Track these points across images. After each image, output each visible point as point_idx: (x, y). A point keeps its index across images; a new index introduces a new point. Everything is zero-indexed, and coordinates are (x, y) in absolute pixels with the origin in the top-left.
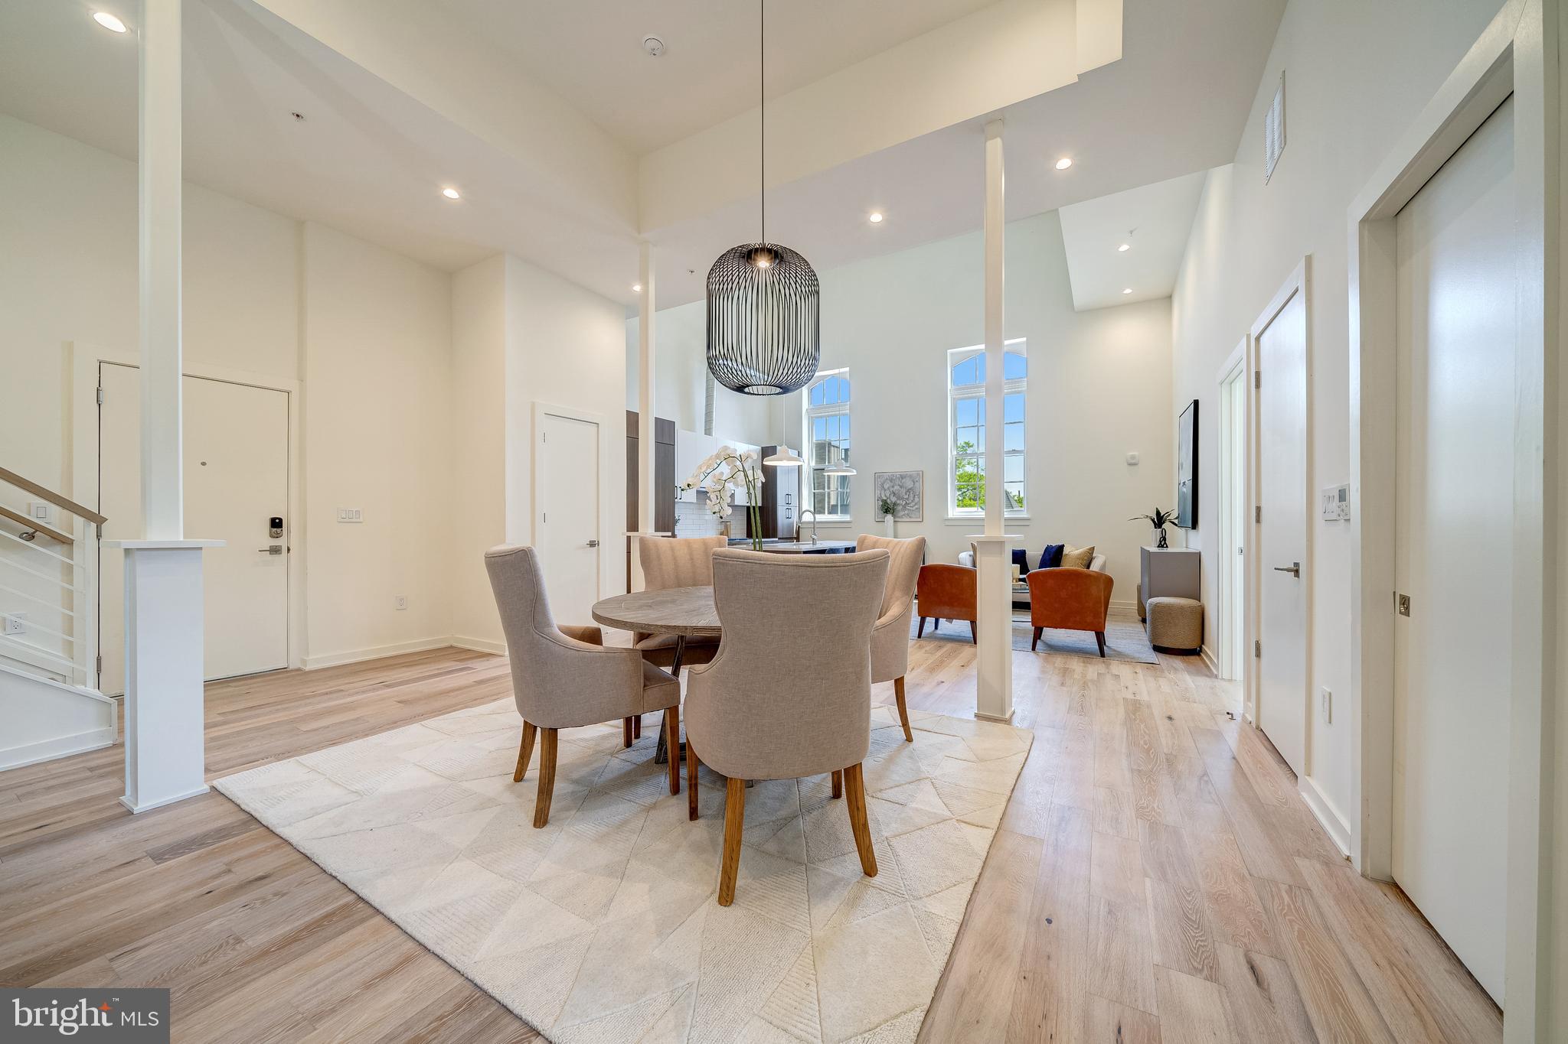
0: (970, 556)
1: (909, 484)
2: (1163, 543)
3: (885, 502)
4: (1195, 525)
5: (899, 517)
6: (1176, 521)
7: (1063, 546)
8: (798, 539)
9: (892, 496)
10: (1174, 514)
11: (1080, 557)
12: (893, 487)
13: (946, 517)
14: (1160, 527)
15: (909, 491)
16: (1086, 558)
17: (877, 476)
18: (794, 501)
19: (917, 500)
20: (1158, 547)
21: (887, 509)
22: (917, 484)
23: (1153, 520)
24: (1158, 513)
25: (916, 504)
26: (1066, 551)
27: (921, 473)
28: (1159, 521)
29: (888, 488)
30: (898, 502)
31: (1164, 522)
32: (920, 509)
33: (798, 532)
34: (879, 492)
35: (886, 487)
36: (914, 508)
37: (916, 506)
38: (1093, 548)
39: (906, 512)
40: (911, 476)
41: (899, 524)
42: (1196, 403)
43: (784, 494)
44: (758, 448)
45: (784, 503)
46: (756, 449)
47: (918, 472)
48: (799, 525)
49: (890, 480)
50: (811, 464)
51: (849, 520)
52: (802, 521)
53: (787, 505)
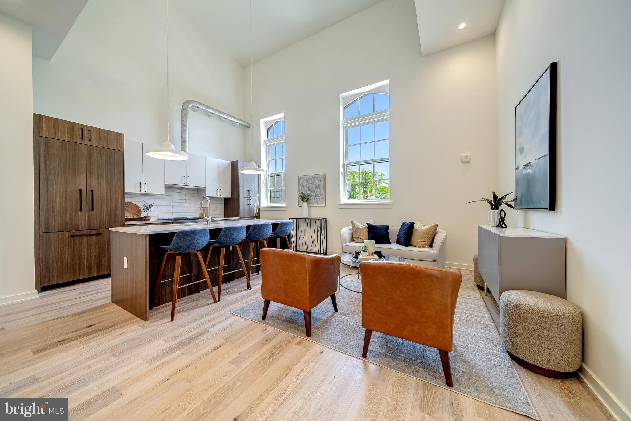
1: (317, 182)
2: (501, 224)
3: (303, 194)
4: (552, 207)
5: (311, 204)
6: (512, 204)
7: (414, 223)
8: (258, 217)
9: (307, 191)
10: (510, 199)
11: (426, 232)
12: (308, 185)
13: (340, 203)
14: (497, 209)
15: (317, 187)
16: (431, 233)
17: (300, 178)
18: (255, 195)
19: (322, 192)
20: (497, 226)
21: (304, 198)
22: (322, 182)
23: (490, 203)
24: (495, 197)
25: (321, 195)
26: (416, 227)
27: (324, 175)
28: (496, 203)
29: (306, 186)
30: (310, 194)
31: (501, 205)
32: (324, 198)
33: (258, 213)
34: (301, 189)
35: (305, 184)
36: (320, 197)
38: (437, 225)
39: (316, 200)
40: (319, 177)
41: (311, 208)
42: (554, 67)
43: (245, 190)
44: (228, 162)
45: (245, 196)
46: (227, 163)
47: (323, 175)
48: (259, 208)
49: (307, 180)
50: (267, 173)
51: (285, 206)
52: (261, 206)
53: (248, 197)
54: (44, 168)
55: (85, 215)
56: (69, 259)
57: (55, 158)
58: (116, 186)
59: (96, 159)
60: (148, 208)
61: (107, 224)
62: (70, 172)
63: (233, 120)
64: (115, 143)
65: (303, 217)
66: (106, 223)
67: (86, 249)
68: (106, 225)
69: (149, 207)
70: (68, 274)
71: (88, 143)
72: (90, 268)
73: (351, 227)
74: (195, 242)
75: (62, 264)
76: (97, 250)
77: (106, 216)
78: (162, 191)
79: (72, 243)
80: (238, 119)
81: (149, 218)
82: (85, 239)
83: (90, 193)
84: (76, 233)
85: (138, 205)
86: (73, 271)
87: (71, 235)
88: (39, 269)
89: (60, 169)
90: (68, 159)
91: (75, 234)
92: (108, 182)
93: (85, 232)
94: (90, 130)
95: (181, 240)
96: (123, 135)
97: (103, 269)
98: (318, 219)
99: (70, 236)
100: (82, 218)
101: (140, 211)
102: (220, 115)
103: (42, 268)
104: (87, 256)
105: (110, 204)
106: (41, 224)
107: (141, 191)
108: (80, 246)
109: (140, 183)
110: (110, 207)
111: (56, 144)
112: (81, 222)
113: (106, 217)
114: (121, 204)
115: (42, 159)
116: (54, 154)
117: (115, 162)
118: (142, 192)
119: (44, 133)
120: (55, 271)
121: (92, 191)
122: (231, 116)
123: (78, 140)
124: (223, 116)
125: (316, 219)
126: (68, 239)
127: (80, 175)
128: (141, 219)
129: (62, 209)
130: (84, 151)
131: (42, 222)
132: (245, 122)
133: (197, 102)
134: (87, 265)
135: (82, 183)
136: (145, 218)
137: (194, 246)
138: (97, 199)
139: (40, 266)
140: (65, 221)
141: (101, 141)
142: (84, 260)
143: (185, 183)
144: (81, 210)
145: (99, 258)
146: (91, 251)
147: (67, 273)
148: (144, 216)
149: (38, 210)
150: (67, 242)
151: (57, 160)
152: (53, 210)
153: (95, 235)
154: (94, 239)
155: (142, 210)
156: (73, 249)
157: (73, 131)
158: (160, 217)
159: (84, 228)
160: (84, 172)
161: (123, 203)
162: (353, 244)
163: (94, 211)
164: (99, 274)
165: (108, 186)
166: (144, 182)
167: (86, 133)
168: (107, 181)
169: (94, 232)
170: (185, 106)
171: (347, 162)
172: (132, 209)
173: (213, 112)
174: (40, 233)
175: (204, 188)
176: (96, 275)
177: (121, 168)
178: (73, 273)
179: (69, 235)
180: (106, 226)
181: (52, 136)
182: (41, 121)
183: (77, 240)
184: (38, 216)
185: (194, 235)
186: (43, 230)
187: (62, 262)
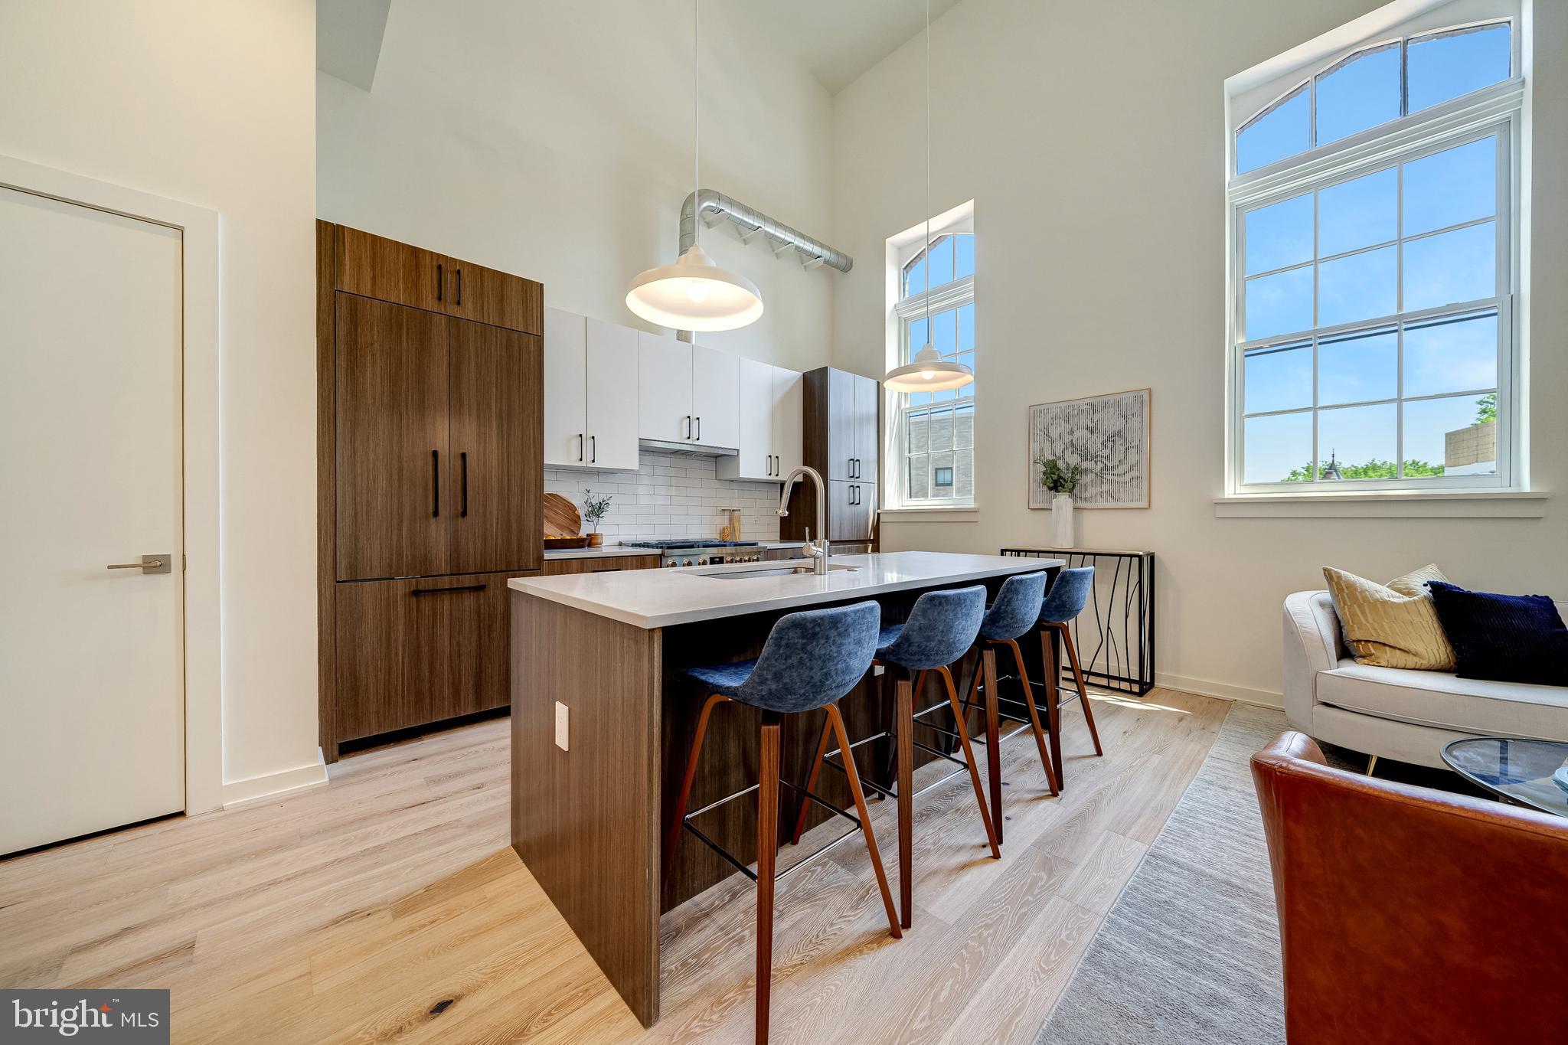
0: (1322, 605)
1: (1111, 422)
3: (1051, 468)
5: (1087, 499)
8: (876, 542)
9: (1068, 454)
12: (1071, 432)
13: (1218, 496)
15: (1111, 438)
17: (1035, 412)
18: (868, 473)
19: (1133, 458)
21: (1057, 481)
22: (1135, 423)
25: (1131, 469)
27: (1144, 395)
29: (1061, 436)
30: (1085, 465)
32: (1142, 479)
33: (876, 529)
34: (1038, 447)
35: (1054, 433)
36: (1127, 478)
37: (1132, 474)
39: (1105, 487)
40: (1118, 405)
41: (1085, 514)
43: (845, 458)
44: (795, 375)
45: (844, 477)
46: (793, 376)
47: (1142, 393)
48: (879, 514)
49: (1067, 419)
50: (903, 406)
51: (973, 506)
52: (886, 508)
53: (852, 479)
54: (347, 387)
55: (446, 530)
56: (406, 660)
57: (373, 355)
58: (522, 445)
59: (473, 362)
60: (597, 511)
61: (500, 559)
62: (410, 398)
63: (808, 246)
64: (521, 312)
65: (1057, 547)
66: (496, 554)
67: (446, 633)
68: (496, 560)
69: (600, 508)
70: (403, 707)
71: (455, 311)
72: (456, 693)
73: (1326, 596)
74: (839, 666)
75: (389, 674)
76: (475, 637)
77: (496, 532)
78: (631, 460)
79: (415, 614)
80: (822, 246)
81: (599, 541)
82: (445, 603)
83: (459, 462)
84: (425, 584)
85: (573, 502)
86: (416, 697)
87: (412, 590)
88: (334, 689)
89: (386, 388)
90: (404, 360)
91: (421, 587)
92: (502, 431)
93: (445, 582)
94: (459, 272)
95: (794, 660)
96: (542, 285)
97: (490, 693)
98: (1131, 556)
99: (409, 592)
100: (439, 535)
101: (576, 521)
102: (777, 234)
103: (340, 688)
104: (450, 652)
105: (508, 498)
106: (338, 554)
107: (581, 460)
108: (434, 622)
109: (581, 436)
110: (509, 505)
111: (376, 314)
112: (435, 551)
113: (497, 539)
114: (536, 497)
115: (342, 361)
116: (372, 344)
117: (519, 370)
118: (583, 464)
119: (347, 284)
120: (371, 698)
121: (464, 455)
122: (802, 236)
123: (429, 303)
124: (782, 236)
125: (1121, 556)
126: (405, 601)
127: (435, 407)
128: (579, 543)
129: (389, 510)
130: (444, 336)
131: (342, 551)
132: (838, 254)
133: (719, 197)
134: (451, 680)
135: (442, 434)
136: (590, 541)
137: (833, 685)
138: (477, 480)
139: (336, 680)
140: (397, 547)
141: (486, 304)
142: (441, 665)
143: (689, 438)
144: (436, 514)
145: (481, 659)
146: (461, 637)
147: (400, 703)
148: (588, 535)
149: (333, 511)
150: (401, 610)
151: (379, 361)
152: (368, 512)
153: (471, 589)
154: (469, 601)
155: (583, 518)
156: (417, 634)
157: (418, 276)
158: (623, 539)
159: (444, 567)
160: (445, 398)
161: (539, 494)
162: (1350, 669)
163: (469, 517)
164: (480, 708)
165: (503, 444)
166: (590, 435)
167: (450, 278)
168: (500, 427)
169: (468, 581)
170: (688, 210)
171: (1241, 340)
172: (557, 513)
173: (757, 225)
174: (338, 582)
175: (735, 453)
176: (470, 711)
177: (536, 388)
178: (416, 704)
179: (407, 590)
180: (496, 566)
181: (366, 290)
182: (340, 243)
183: (426, 604)
184: (332, 531)
185: (840, 634)
186: (343, 575)
187: (389, 672)
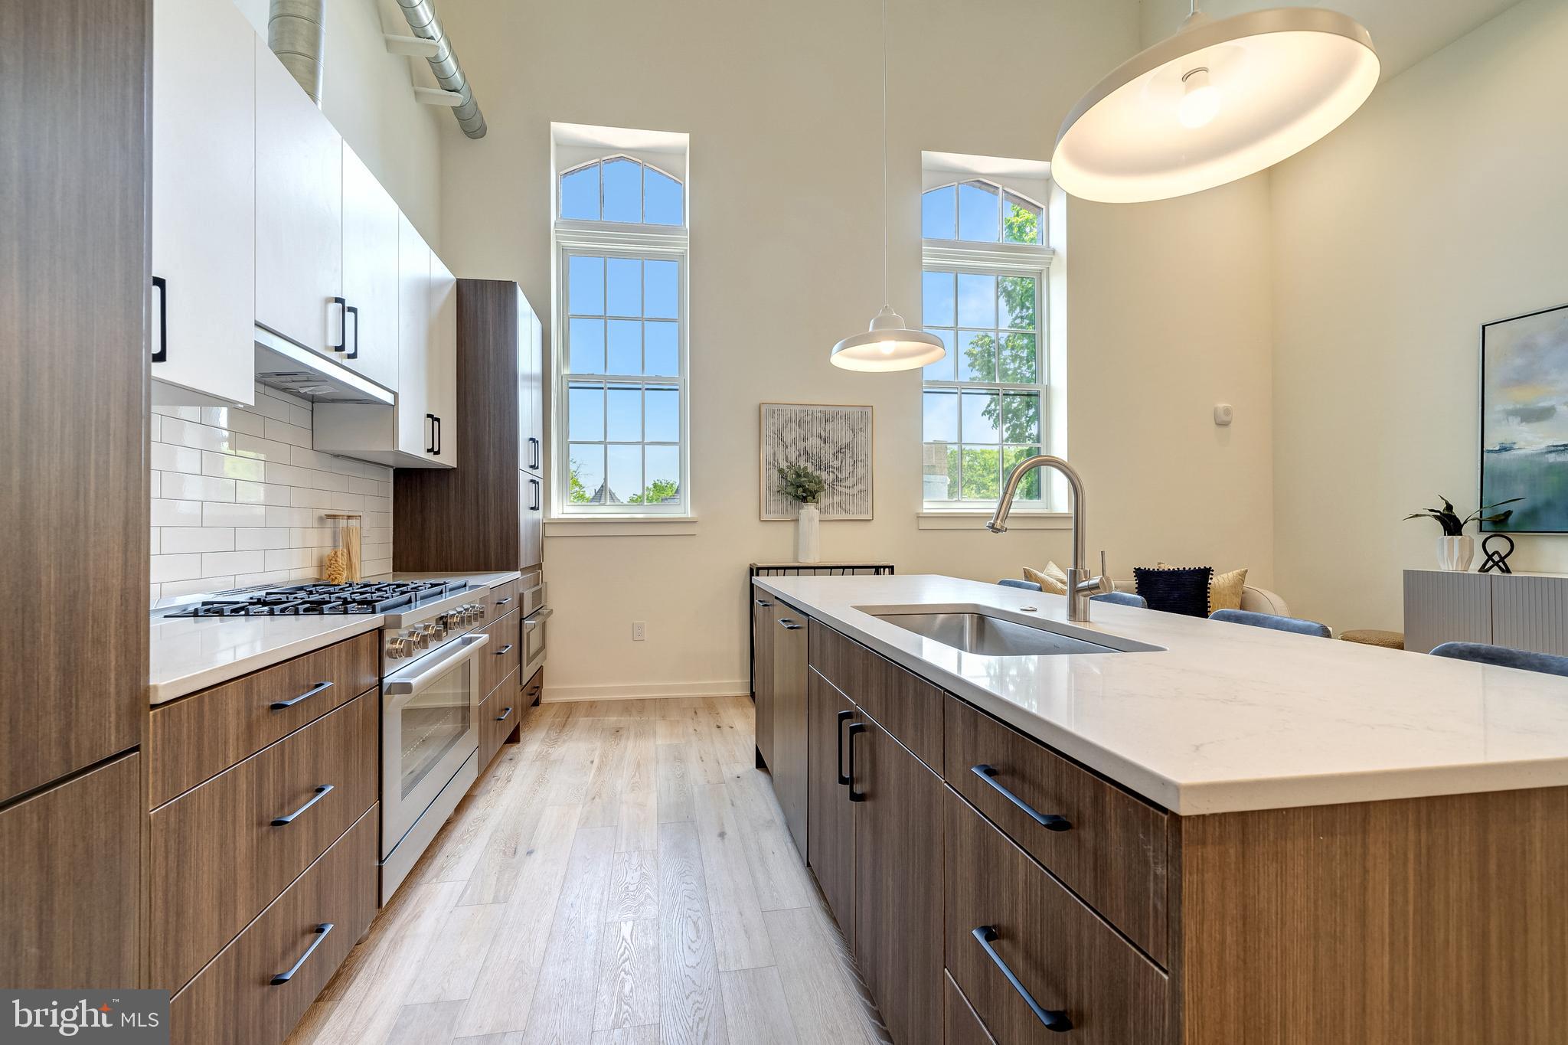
1: (840, 434)
3: (790, 474)
7: (1209, 570)
9: (804, 461)
12: (805, 439)
13: (920, 510)
15: (840, 451)
17: (763, 411)
19: (860, 471)
22: (861, 436)
25: (859, 481)
29: (794, 442)
30: (822, 475)
32: (867, 493)
34: (770, 450)
35: (788, 437)
36: (855, 490)
37: (860, 487)
39: (837, 499)
40: (846, 417)
46: (449, 278)
47: (864, 409)
49: (799, 423)
51: (688, 515)
53: (532, 470)
102: (420, 12)
143: (340, 347)
175: (391, 400)
